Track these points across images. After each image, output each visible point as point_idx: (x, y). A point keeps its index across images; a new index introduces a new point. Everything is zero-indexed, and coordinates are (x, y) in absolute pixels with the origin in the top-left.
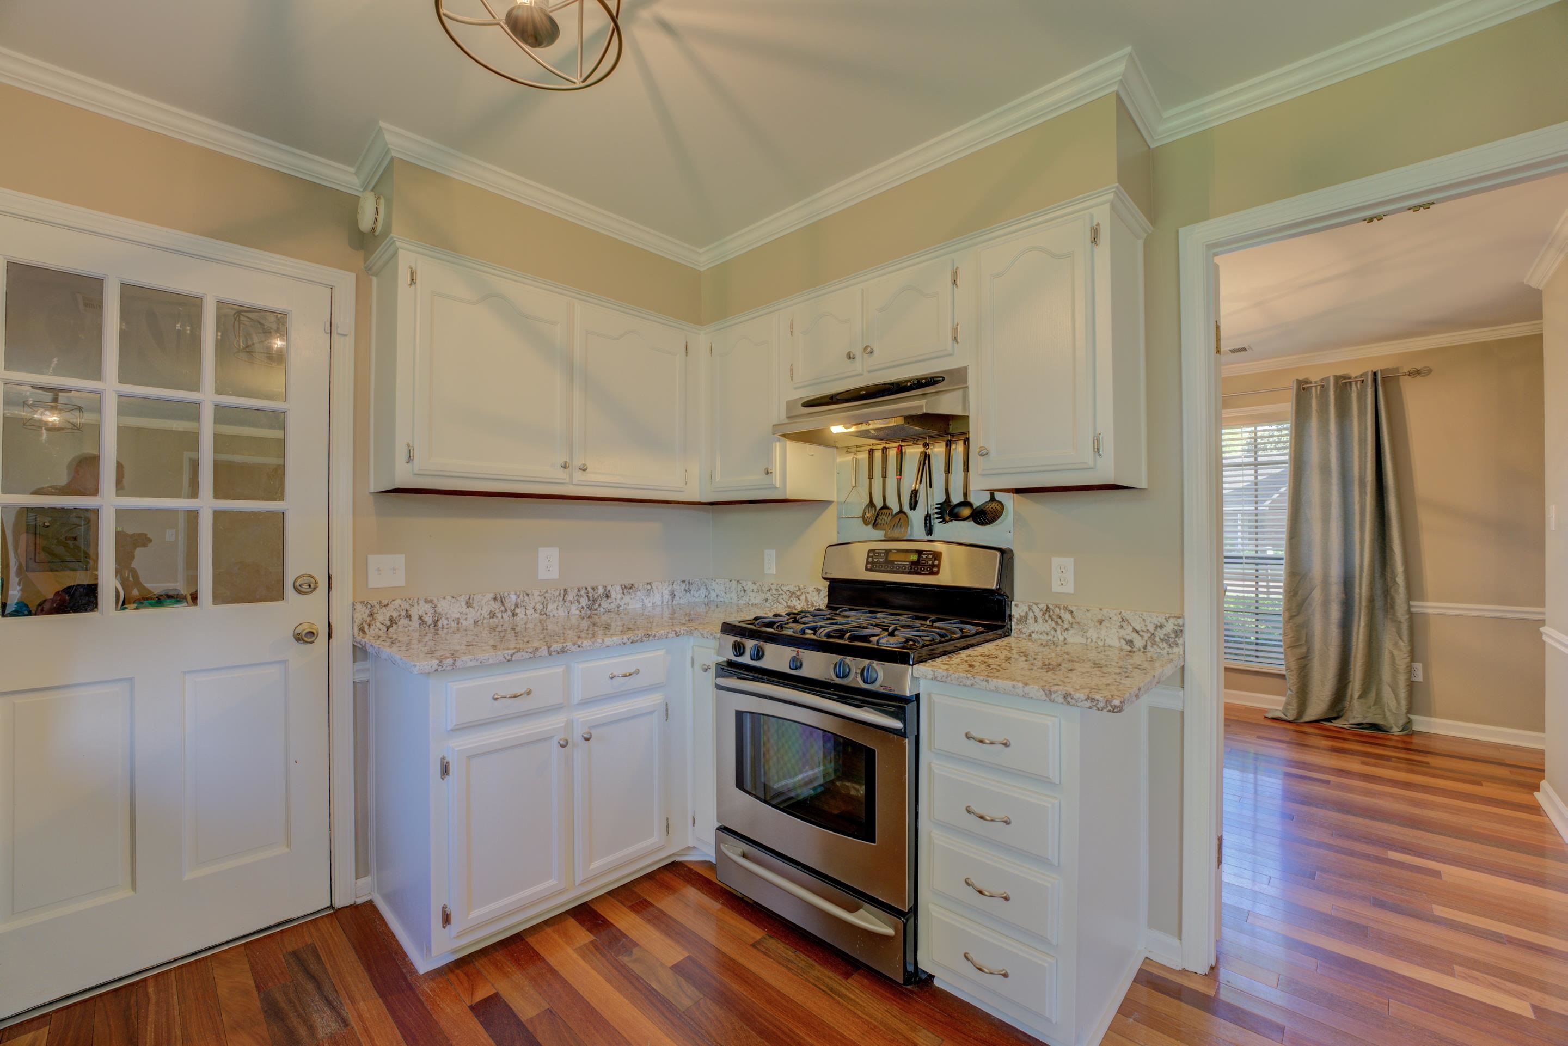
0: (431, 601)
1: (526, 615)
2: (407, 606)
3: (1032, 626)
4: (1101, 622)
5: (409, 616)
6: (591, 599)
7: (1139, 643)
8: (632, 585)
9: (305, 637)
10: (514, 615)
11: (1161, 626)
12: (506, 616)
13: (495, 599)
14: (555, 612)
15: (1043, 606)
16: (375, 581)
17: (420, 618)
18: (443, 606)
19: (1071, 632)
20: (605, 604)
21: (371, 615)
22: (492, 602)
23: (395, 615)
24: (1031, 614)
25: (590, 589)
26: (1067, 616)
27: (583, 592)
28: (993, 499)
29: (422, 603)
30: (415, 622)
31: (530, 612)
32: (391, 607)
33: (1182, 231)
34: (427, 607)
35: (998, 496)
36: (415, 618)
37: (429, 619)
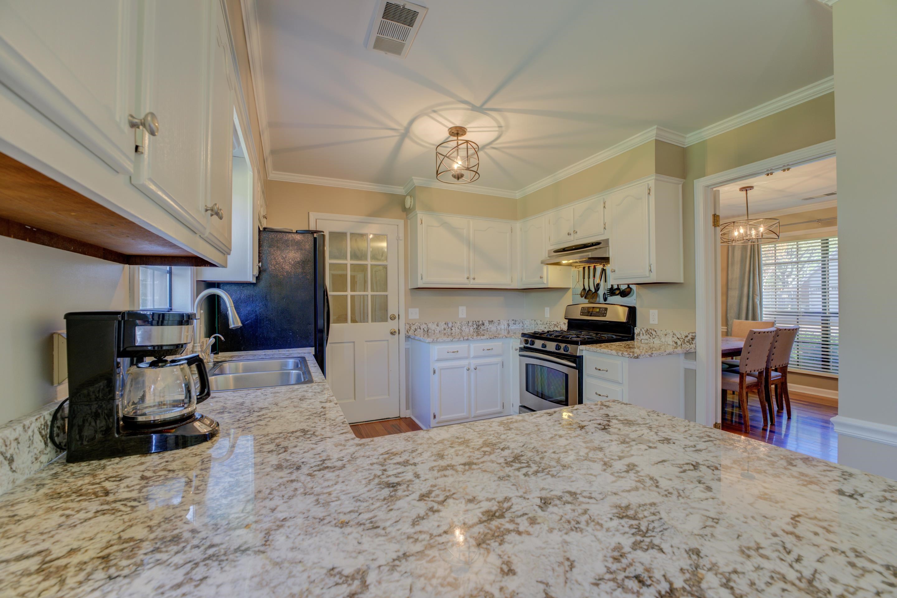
0: (426, 324)
1: (455, 330)
2: (420, 325)
3: (642, 337)
4: (666, 335)
5: (420, 328)
6: (477, 325)
7: (679, 343)
8: (493, 321)
9: (392, 333)
10: (451, 329)
11: (687, 336)
12: (449, 330)
13: (445, 324)
14: (465, 329)
15: (645, 329)
16: (411, 317)
18: (430, 325)
19: (656, 339)
20: (482, 327)
21: (410, 327)
23: (416, 327)
24: (641, 332)
25: (477, 322)
26: (654, 333)
27: (474, 323)
28: (629, 287)
29: (424, 324)
30: (422, 330)
31: (457, 329)
32: (415, 325)
33: (695, 181)
34: (425, 326)
35: (631, 286)
36: (422, 329)
37: (426, 330)
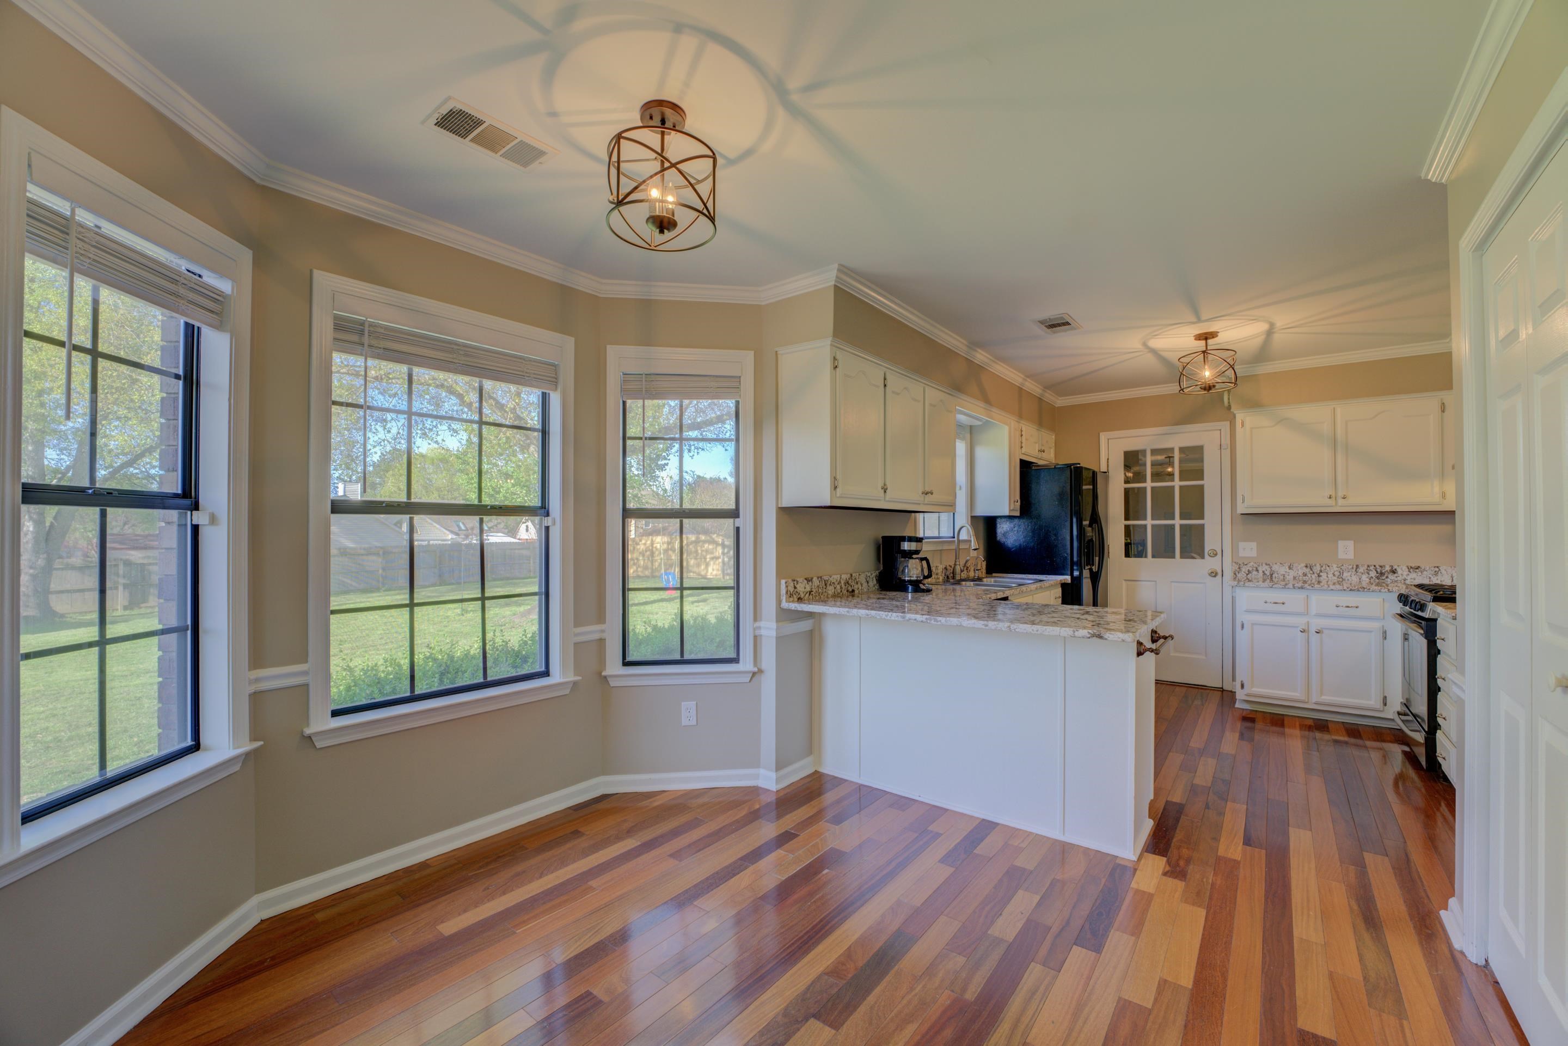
0: (1269, 565)
1: (1327, 577)
2: (1256, 566)
5: (1257, 570)
6: (1379, 572)
8: (1419, 567)
9: (1213, 574)
10: (1319, 576)
12: (1313, 576)
13: (1306, 567)
14: (1349, 578)
17: (1263, 572)
18: (1275, 568)
20: (1392, 577)
21: (1239, 568)
22: (1305, 568)
23: (1251, 569)
25: (1378, 567)
27: (1372, 568)
29: (1264, 565)
30: (1261, 574)
31: (1330, 575)
32: (1249, 565)
34: (1267, 567)
36: (1261, 572)
37: (1268, 573)
